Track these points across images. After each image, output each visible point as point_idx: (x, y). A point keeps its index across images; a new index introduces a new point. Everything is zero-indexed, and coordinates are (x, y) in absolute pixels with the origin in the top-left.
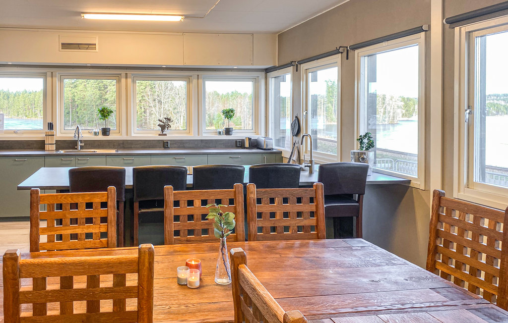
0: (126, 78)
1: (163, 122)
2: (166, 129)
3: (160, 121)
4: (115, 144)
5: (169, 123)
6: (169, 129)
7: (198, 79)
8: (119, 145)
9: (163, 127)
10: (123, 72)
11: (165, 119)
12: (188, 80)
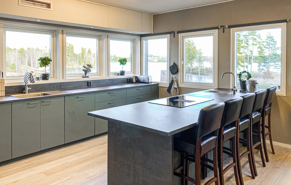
0: (63, 34)
1: (86, 68)
2: (88, 73)
3: (84, 67)
4: (54, 86)
5: (90, 69)
6: (90, 72)
7: (108, 38)
8: (57, 87)
9: (86, 72)
10: (60, 29)
11: (87, 65)
12: (99, 38)
